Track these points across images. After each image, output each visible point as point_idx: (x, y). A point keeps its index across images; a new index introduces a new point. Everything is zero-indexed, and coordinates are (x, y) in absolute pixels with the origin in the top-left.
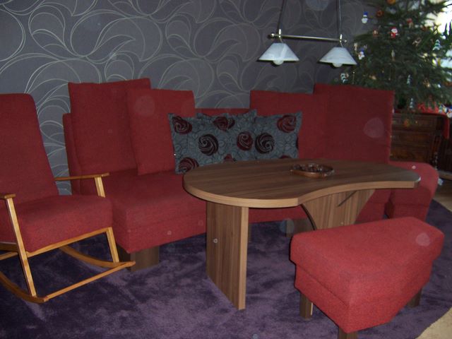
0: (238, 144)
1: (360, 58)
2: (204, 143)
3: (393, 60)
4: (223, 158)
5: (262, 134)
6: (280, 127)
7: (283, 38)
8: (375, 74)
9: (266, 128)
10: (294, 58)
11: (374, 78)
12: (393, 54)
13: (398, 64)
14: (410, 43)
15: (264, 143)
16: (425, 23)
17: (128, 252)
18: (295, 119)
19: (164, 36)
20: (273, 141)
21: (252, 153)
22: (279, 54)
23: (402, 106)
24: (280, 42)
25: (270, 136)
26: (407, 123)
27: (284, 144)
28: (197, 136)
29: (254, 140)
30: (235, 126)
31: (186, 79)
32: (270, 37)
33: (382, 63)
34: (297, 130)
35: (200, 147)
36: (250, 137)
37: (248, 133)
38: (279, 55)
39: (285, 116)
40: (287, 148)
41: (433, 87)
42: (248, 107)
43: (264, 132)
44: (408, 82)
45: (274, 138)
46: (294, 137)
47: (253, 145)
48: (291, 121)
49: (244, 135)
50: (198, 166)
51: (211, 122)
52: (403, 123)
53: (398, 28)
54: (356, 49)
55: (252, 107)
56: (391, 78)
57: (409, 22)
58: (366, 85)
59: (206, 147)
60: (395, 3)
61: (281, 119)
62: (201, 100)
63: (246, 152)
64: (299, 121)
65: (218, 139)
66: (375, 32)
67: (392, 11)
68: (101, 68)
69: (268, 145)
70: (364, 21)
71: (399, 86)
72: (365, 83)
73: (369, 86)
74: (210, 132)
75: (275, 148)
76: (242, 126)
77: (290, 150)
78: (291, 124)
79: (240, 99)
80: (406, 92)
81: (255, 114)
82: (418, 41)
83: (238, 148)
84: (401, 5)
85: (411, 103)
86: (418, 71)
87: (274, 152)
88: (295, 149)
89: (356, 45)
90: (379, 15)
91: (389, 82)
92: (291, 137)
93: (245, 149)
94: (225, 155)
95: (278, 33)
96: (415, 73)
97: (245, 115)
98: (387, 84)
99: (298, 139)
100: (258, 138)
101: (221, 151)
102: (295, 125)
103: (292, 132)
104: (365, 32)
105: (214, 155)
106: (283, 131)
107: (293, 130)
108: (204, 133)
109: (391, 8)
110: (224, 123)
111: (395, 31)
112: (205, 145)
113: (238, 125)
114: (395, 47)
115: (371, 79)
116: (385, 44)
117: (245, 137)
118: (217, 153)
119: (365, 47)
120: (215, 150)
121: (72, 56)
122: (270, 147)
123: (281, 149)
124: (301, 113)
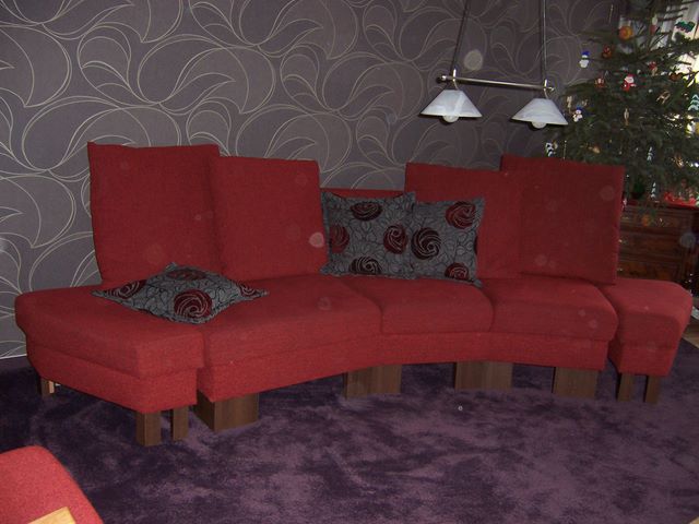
0: (385, 242)
1: (576, 120)
3: (627, 124)
5: (422, 230)
6: (450, 221)
7: (459, 82)
8: (598, 145)
9: (428, 221)
10: (475, 113)
11: (596, 150)
12: (626, 114)
13: (633, 130)
14: (652, 98)
15: (425, 243)
16: (675, 70)
17: (211, 400)
18: (474, 208)
19: (278, 78)
20: (439, 241)
21: (407, 259)
22: (452, 106)
23: (638, 194)
24: (454, 88)
25: (436, 233)
26: (647, 221)
27: (455, 247)
29: (410, 237)
30: (381, 216)
31: (308, 142)
32: (439, 81)
33: (609, 127)
34: (476, 225)
36: (403, 233)
37: (401, 227)
38: (453, 108)
39: (459, 204)
40: (460, 252)
41: (686, 167)
42: (402, 189)
43: (425, 226)
44: (649, 158)
45: (441, 237)
46: (472, 236)
47: (408, 246)
48: (467, 211)
49: (394, 230)
52: (640, 220)
53: (634, 75)
54: (569, 106)
55: (408, 188)
56: (623, 151)
57: (651, 67)
58: (584, 161)
60: (631, 39)
61: (452, 208)
62: (329, 175)
63: (397, 256)
64: (480, 212)
66: (600, 81)
67: (627, 51)
68: (181, 121)
69: (431, 247)
70: (584, 64)
71: (635, 163)
72: (582, 158)
73: (588, 162)
75: (441, 252)
76: (392, 216)
77: (464, 255)
78: (468, 215)
79: (390, 175)
80: (645, 173)
81: (413, 199)
82: (665, 96)
83: (385, 249)
84: (640, 41)
85: (654, 190)
86: (664, 142)
87: (439, 258)
88: (472, 253)
89: (569, 99)
90: (605, 55)
91: (619, 156)
92: (466, 236)
93: (395, 252)
95: (451, 74)
96: (661, 144)
97: (397, 200)
98: (616, 159)
99: (476, 239)
100: (418, 235)
102: (472, 217)
103: (468, 228)
104: (584, 80)
106: (456, 226)
107: (470, 224)
109: (624, 46)
111: (629, 80)
113: (386, 214)
114: (629, 103)
115: (592, 152)
116: (613, 99)
117: (396, 233)
119: (584, 103)
121: (139, 103)
122: (434, 249)
123: (450, 253)
124: (483, 200)
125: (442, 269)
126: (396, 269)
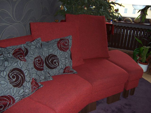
0: (35, 67)
2: (13, 77)
4: (30, 84)
5: (49, 56)
6: (61, 49)
9: (51, 51)
15: (52, 61)
18: (68, 41)
20: (58, 59)
25: (56, 56)
27: (65, 59)
28: (5, 73)
29: (44, 60)
35: (11, 83)
37: (40, 57)
39: (61, 40)
40: (67, 62)
43: (50, 53)
45: (58, 57)
46: (69, 53)
47: (44, 64)
48: (66, 43)
49: (37, 59)
50: (13, 99)
51: (11, 55)
59: (16, 81)
61: (59, 42)
63: (42, 72)
64: (70, 41)
65: (23, 70)
69: (55, 63)
74: (15, 65)
75: (60, 64)
76: (34, 52)
78: (66, 44)
83: (36, 70)
92: (67, 54)
93: (41, 70)
94: (31, 81)
97: (33, 43)
100: (47, 58)
101: (27, 79)
102: (68, 45)
103: (68, 50)
105: (24, 85)
106: (63, 51)
108: (11, 68)
110: (21, 54)
112: (14, 80)
113: (31, 52)
115: (84, 9)
117: (39, 61)
118: (25, 82)
120: (23, 80)
122: (57, 63)
123: (63, 63)
124: (71, 36)
125: (62, 71)
126: (43, 78)
